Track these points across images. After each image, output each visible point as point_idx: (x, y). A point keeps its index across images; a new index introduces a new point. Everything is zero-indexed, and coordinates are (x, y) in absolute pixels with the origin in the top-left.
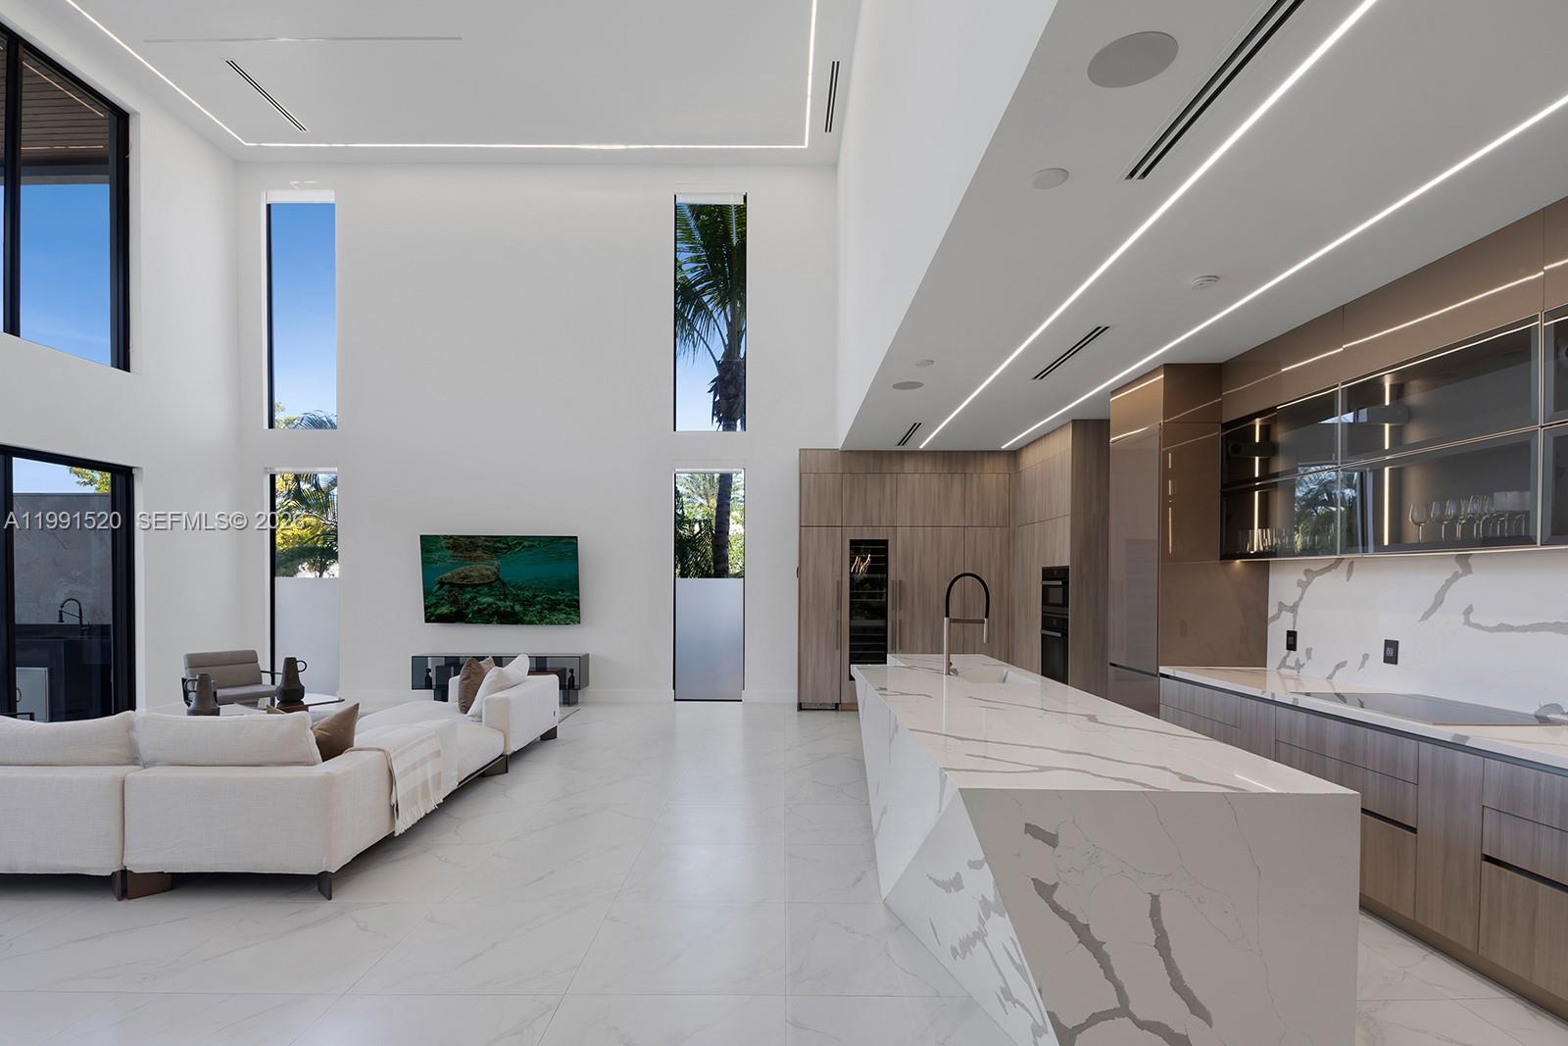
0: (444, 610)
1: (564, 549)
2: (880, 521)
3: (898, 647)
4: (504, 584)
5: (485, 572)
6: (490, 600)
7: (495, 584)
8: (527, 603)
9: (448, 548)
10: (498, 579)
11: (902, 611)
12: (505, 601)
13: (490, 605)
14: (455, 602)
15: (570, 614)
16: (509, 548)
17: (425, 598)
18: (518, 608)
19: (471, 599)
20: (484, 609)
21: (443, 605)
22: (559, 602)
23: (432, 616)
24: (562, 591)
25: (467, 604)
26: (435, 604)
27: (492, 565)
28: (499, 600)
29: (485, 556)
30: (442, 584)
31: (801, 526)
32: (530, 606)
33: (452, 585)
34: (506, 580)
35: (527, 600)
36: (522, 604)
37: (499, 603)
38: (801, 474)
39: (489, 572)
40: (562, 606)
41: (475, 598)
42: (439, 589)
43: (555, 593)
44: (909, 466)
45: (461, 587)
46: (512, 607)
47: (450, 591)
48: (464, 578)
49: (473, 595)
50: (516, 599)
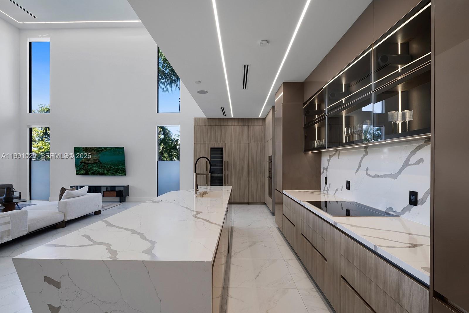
0: (82, 172)
1: (120, 151)
2: (220, 141)
3: (226, 183)
4: (101, 163)
5: (95, 159)
6: (97, 169)
7: (98, 163)
8: (108, 170)
9: (83, 150)
10: (99, 161)
11: (228, 171)
12: (101, 169)
13: (96, 170)
14: (85, 169)
15: (122, 174)
16: (102, 150)
17: (76, 168)
18: (105, 171)
19: (90, 168)
20: (95, 172)
21: (81, 170)
22: (118, 170)
23: (78, 173)
24: (119, 165)
25: (89, 170)
26: (79, 170)
27: (97, 156)
28: (99, 169)
29: (95, 153)
30: (81, 163)
31: (194, 143)
32: (109, 171)
33: (85, 163)
34: (102, 161)
35: (108, 169)
36: (107, 170)
37: (99, 170)
38: (194, 126)
39: (96, 159)
40: (119, 171)
41: (92, 168)
42: (80, 165)
43: (117, 166)
44: (230, 123)
45: (88, 164)
46: (104, 171)
47: (84, 165)
48: (88, 161)
49: (91, 167)
50: (105, 168)
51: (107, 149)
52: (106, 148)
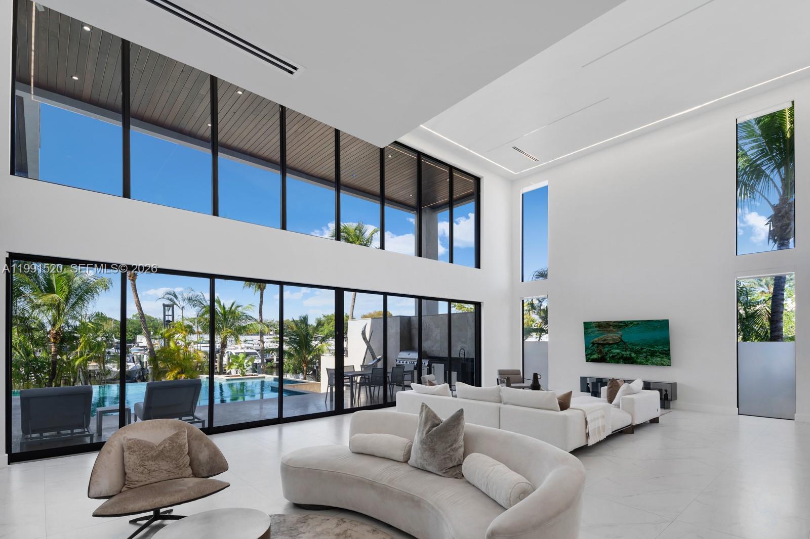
0: (595, 356)
4: (625, 343)
5: (614, 337)
6: (618, 351)
7: (620, 343)
8: (638, 352)
9: (596, 327)
10: (622, 341)
12: (626, 351)
13: (618, 354)
14: (600, 352)
15: (663, 358)
16: (626, 325)
17: (586, 351)
18: (633, 355)
19: (608, 351)
20: (616, 356)
21: (594, 354)
22: (655, 352)
23: (589, 359)
24: (657, 346)
25: (606, 353)
26: (591, 353)
27: (618, 334)
28: (623, 351)
29: (614, 330)
30: (593, 344)
32: (640, 354)
33: (598, 344)
34: (626, 341)
35: (638, 351)
36: (635, 353)
37: (623, 353)
39: (617, 337)
40: (658, 354)
41: (610, 350)
42: (592, 347)
43: (653, 347)
45: (603, 345)
46: (630, 355)
47: (598, 347)
48: (604, 341)
49: (609, 349)
50: (632, 350)
51: (635, 323)
52: (631, 322)
